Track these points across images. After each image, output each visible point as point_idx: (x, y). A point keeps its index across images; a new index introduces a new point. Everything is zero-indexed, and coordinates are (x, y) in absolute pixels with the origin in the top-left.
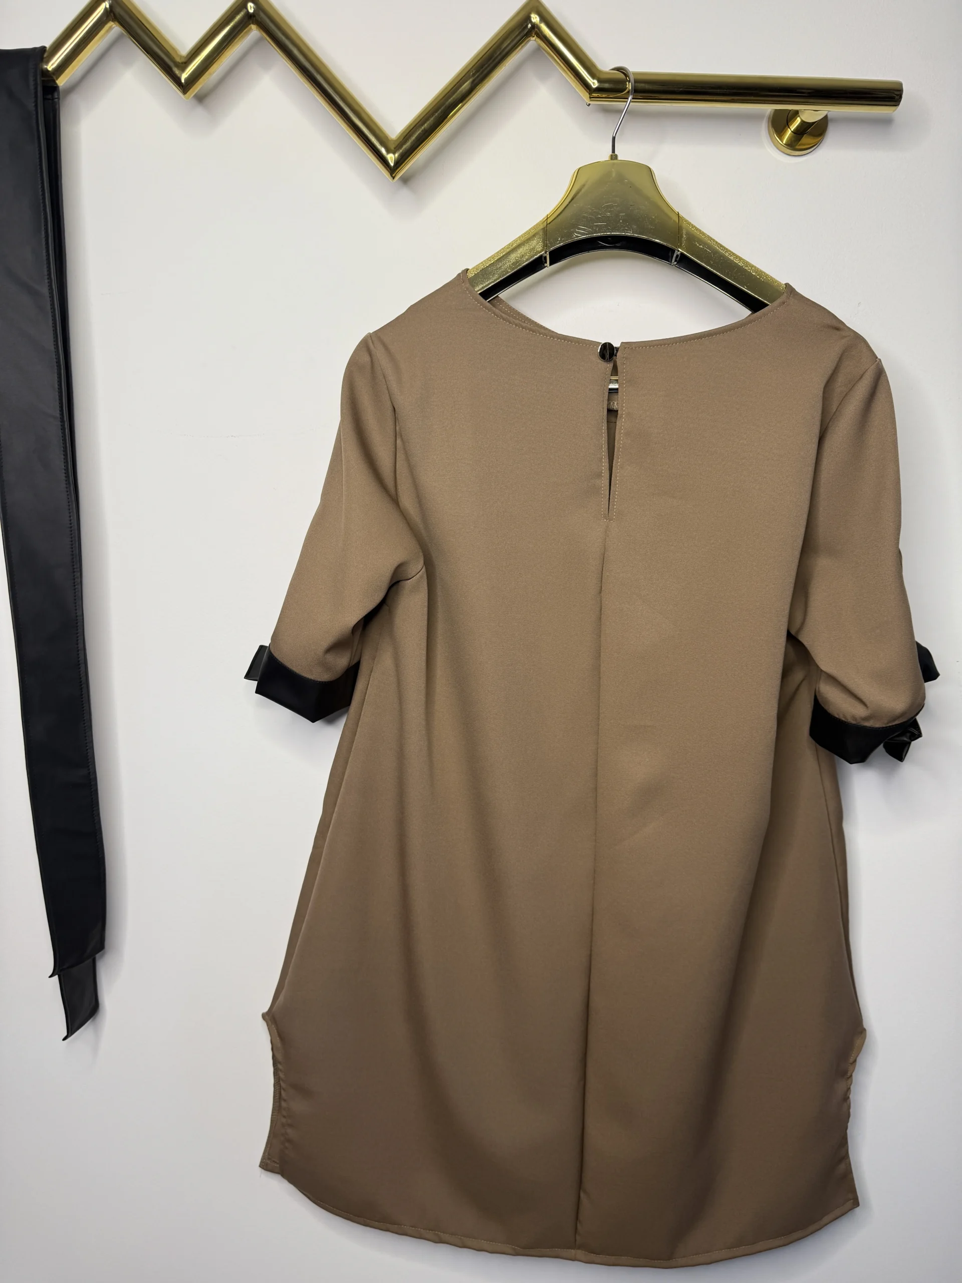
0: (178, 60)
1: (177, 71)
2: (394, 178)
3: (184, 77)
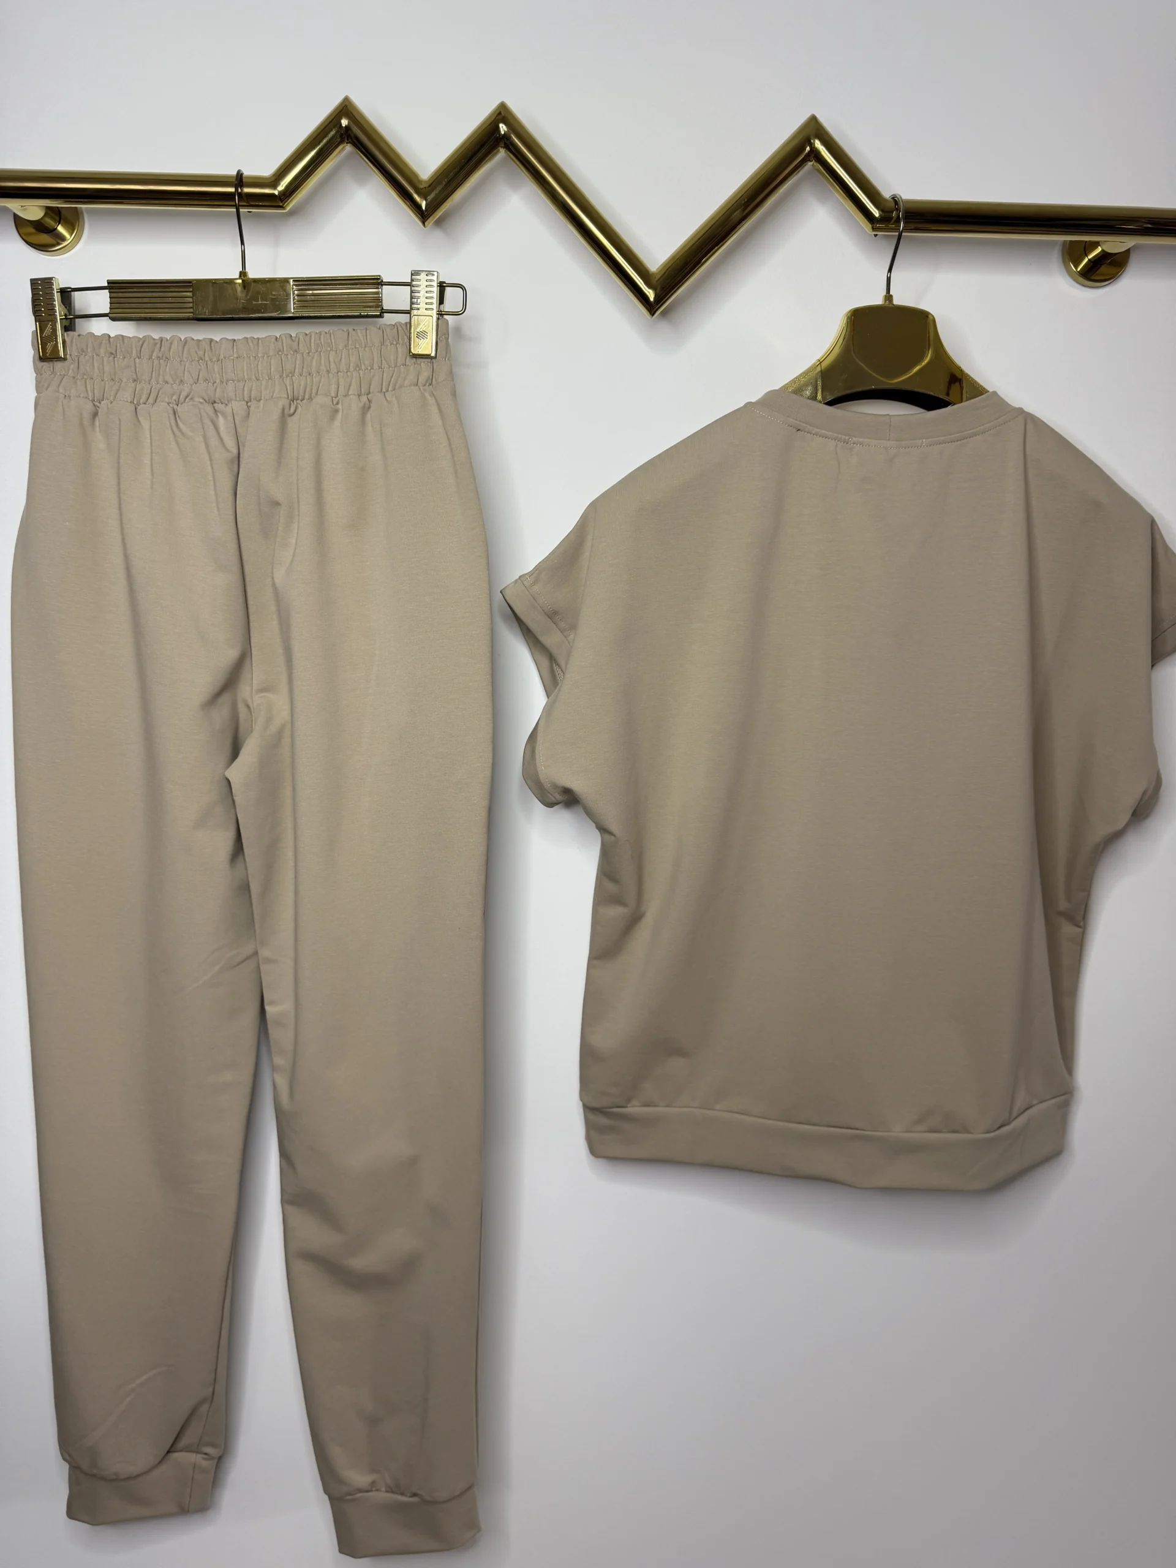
0: (418, 186)
1: (417, 198)
3: (425, 203)
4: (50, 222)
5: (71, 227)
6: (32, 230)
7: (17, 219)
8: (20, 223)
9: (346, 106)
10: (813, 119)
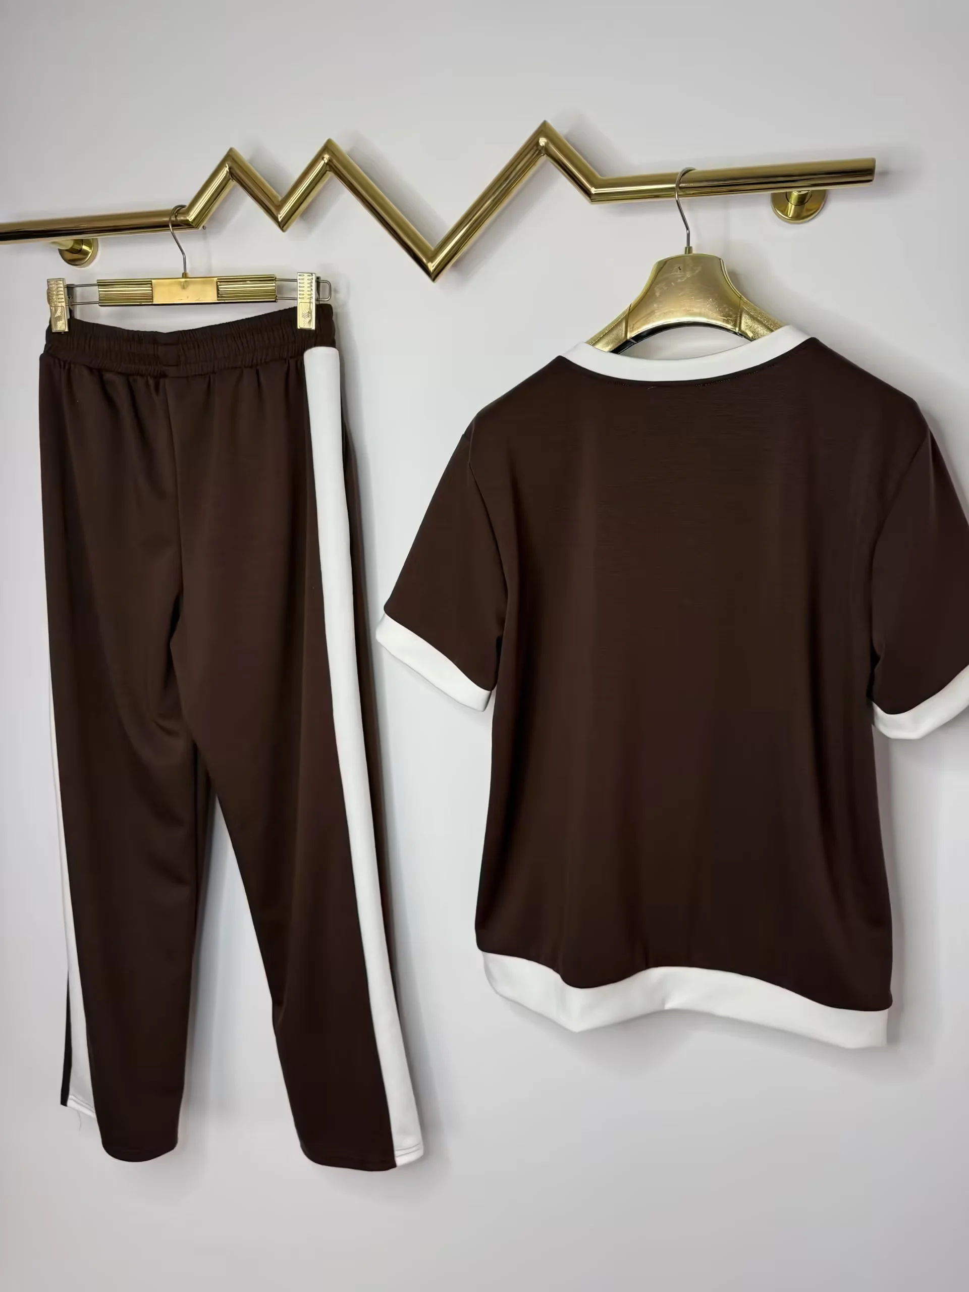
0: (276, 203)
1: (275, 213)
2: (434, 280)
3: (281, 216)
5: (91, 248)
6: (68, 254)
7: (59, 250)
8: (61, 252)
9: (230, 154)
10: (544, 124)
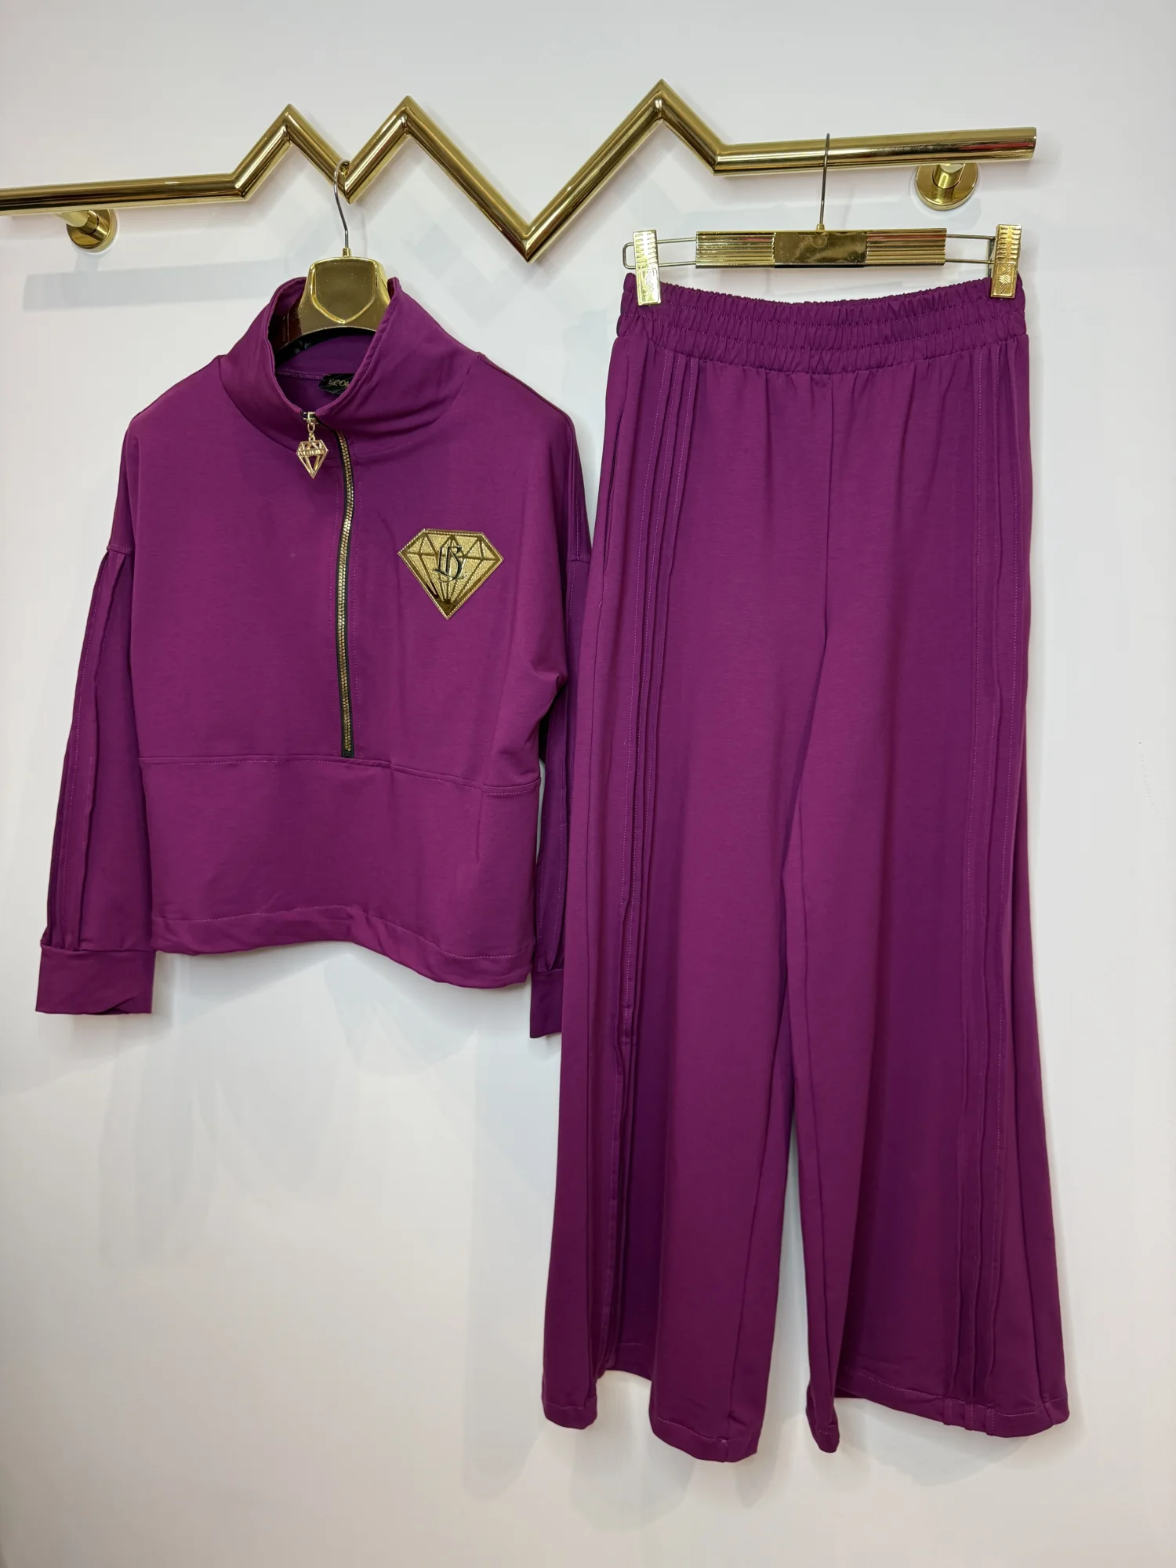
1: (341, 180)
2: (528, 260)
3: (348, 184)
4: (93, 226)
5: (107, 228)
6: (80, 234)
7: (67, 225)
8: (71, 230)
10: (661, 83)
